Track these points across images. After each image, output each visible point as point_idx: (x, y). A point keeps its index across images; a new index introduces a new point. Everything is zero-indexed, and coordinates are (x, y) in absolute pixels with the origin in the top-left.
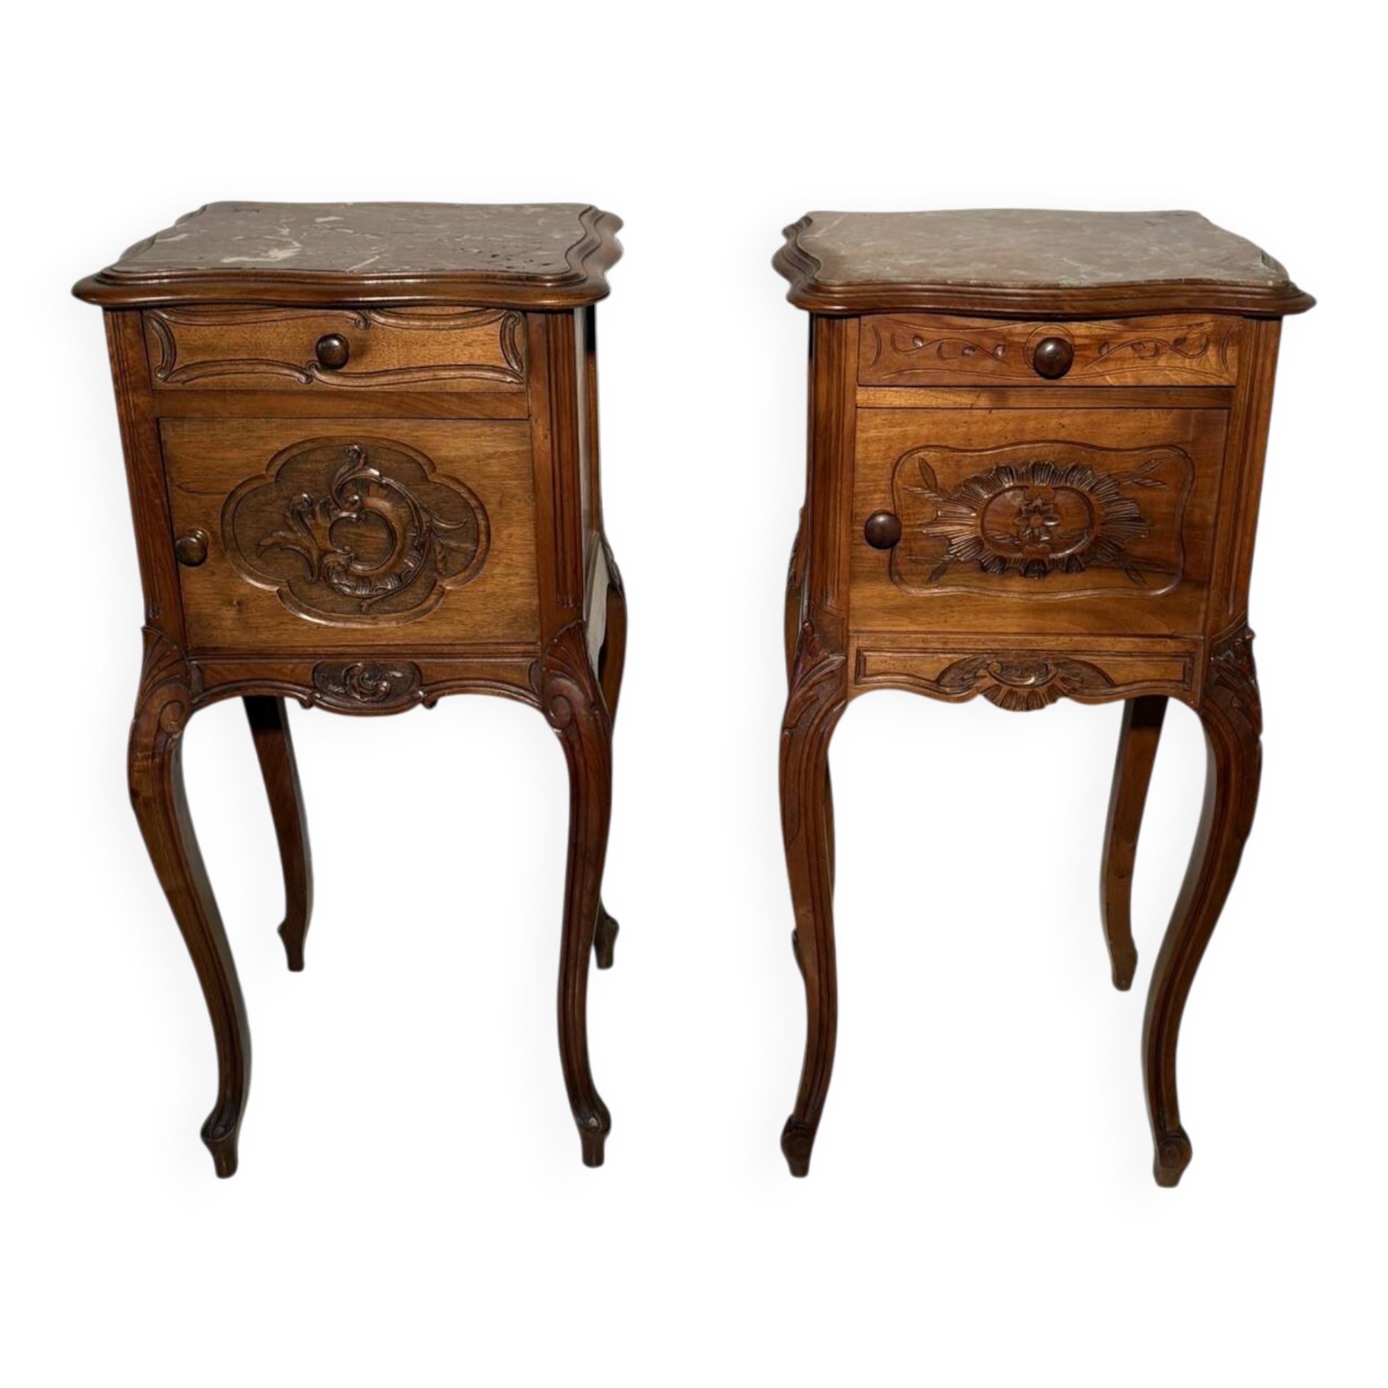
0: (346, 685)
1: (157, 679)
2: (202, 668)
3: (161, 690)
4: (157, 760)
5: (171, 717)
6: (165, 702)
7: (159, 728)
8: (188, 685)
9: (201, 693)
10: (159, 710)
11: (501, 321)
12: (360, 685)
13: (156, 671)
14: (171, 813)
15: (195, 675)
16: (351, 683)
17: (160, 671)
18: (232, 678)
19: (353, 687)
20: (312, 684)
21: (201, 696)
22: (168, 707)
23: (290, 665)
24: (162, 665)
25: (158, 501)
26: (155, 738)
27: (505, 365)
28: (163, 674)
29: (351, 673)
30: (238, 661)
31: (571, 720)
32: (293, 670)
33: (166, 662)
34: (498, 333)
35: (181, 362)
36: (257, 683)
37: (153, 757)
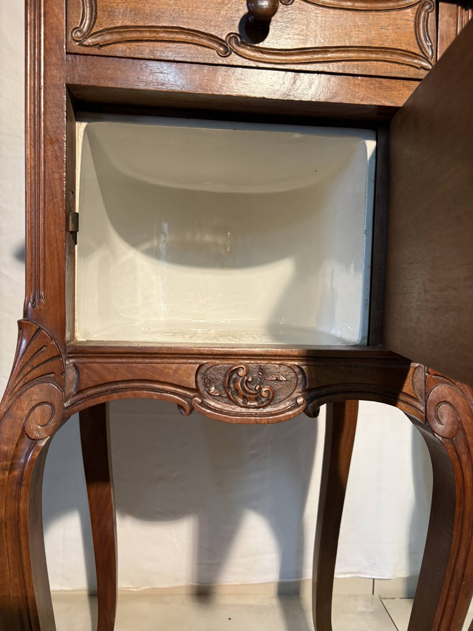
0: (229, 387)
1: (29, 377)
2: (79, 366)
3: (33, 389)
4: (16, 473)
5: (39, 421)
6: (34, 403)
7: (24, 433)
8: (62, 385)
9: (74, 396)
10: (26, 412)
11: (417, 7)
12: (244, 389)
13: (28, 369)
14: (23, 539)
15: (71, 374)
16: (234, 387)
17: (34, 368)
18: (110, 378)
19: (237, 390)
20: (194, 386)
21: (76, 398)
22: (37, 409)
23: (173, 365)
24: (36, 361)
25: (57, 176)
26: (17, 446)
27: (417, 51)
28: (37, 372)
29: (235, 376)
30: (118, 360)
31: (459, 429)
32: (176, 371)
33: (42, 357)
34: (413, 19)
35: (101, 26)
36: (136, 384)
37: (11, 468)
